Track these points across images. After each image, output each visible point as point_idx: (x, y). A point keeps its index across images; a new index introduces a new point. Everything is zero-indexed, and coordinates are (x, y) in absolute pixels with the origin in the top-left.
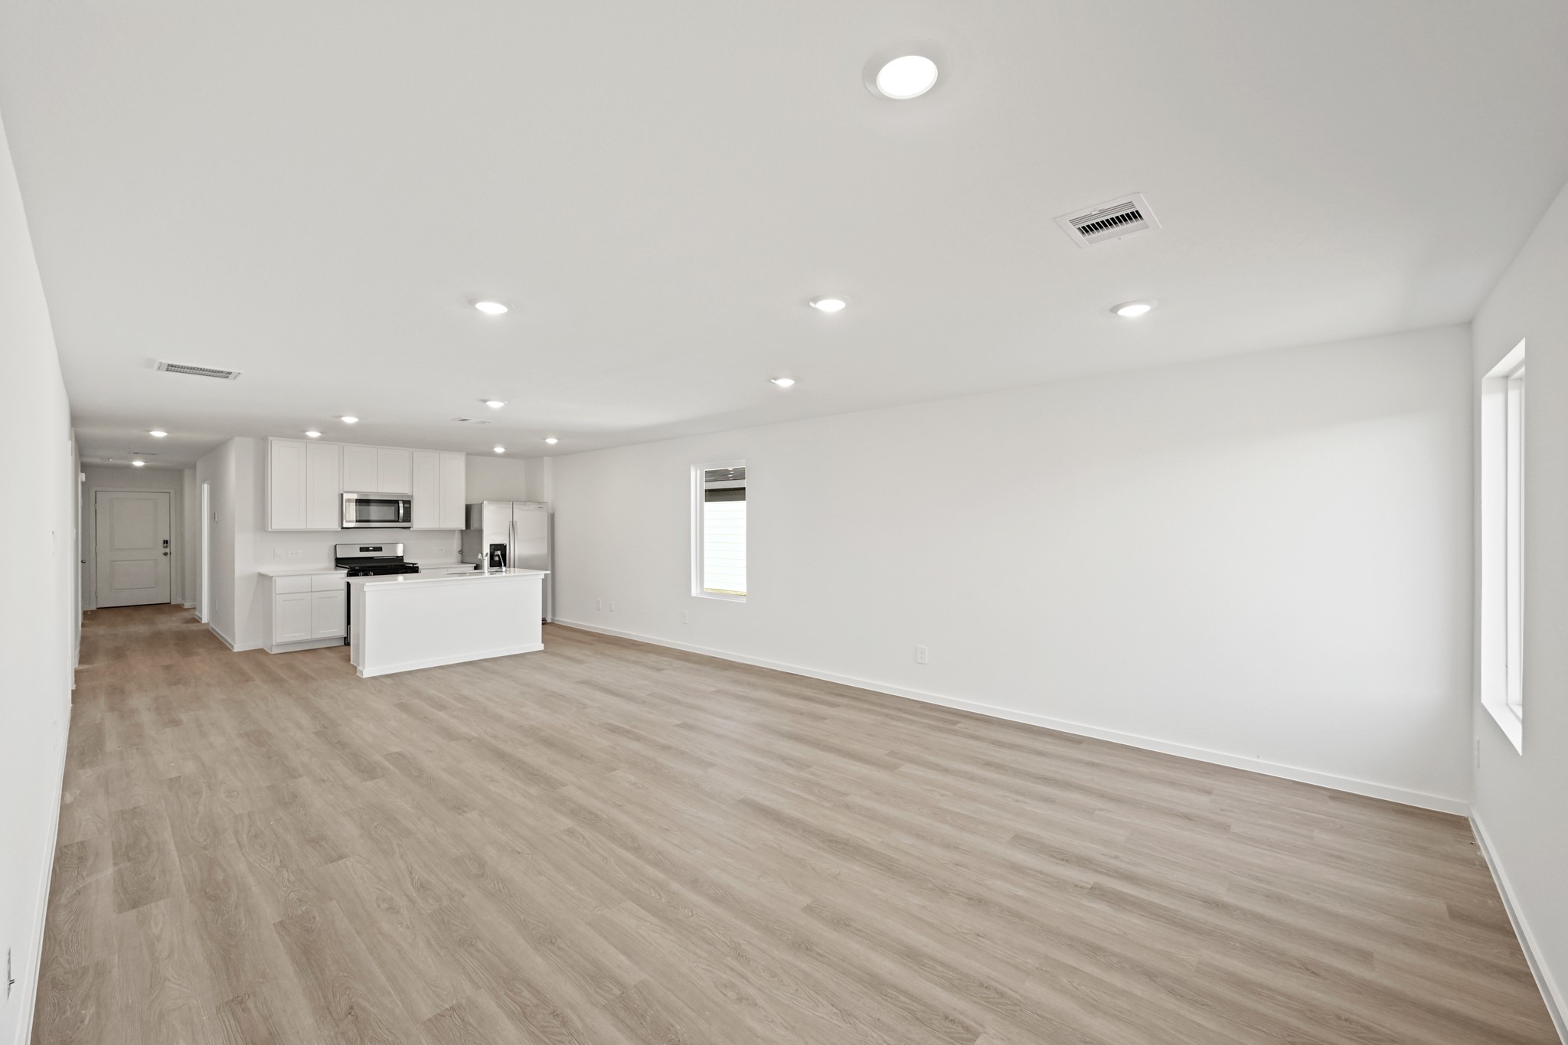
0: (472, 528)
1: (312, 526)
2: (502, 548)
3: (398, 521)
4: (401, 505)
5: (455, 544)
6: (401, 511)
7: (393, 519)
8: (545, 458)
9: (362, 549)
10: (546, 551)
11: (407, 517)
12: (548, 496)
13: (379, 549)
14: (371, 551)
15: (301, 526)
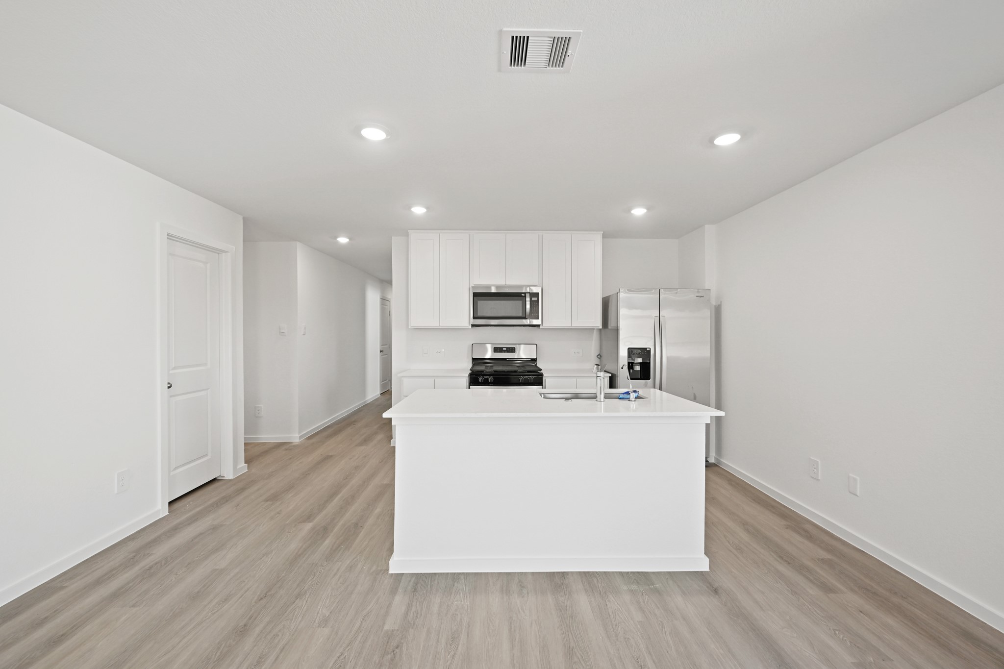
0: (609, 327)
1: (445, 323)
2: (645, 353)
3: (525, 318)
4: (528, 299)
5: (592, 346)
6: (528, 306)
7: (520, 315)
8: (707, 226)
9: (496, 350)
10: (709, 355)
11: (535, 314)
12: (710, 282)
13: (512, 350)
14: (505, 351)
15: (434, 323)
